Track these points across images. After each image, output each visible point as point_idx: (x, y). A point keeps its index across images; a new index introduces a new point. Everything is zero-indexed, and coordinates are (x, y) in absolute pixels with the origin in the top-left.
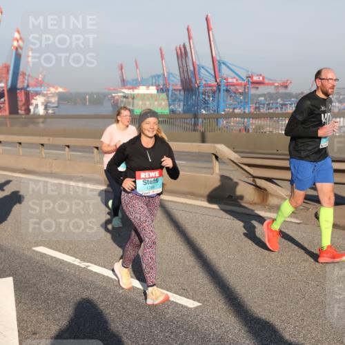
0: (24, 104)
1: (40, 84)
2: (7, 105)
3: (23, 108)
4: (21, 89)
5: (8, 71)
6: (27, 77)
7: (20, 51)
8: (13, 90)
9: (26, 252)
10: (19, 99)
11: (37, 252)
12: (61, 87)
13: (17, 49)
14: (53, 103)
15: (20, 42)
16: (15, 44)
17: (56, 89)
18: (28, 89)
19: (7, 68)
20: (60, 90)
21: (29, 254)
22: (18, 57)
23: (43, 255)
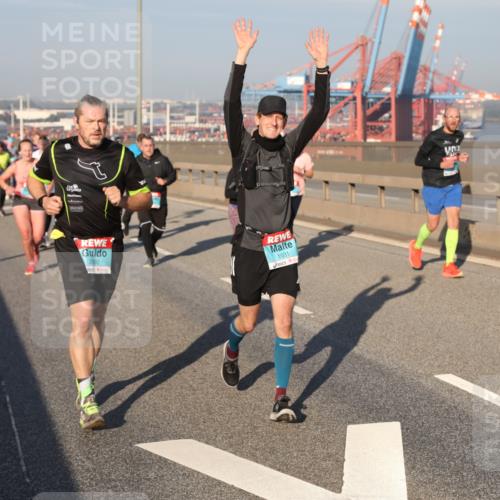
0: (423, 123)
1: (453, 86)
2: (393, 125)
3: (420, 131)
4: (419, 96)
5: (400, 65)
6: (431, 75)
7: (422, 28)
8: (405, 99)
9: (423, 381)
10: (415, 114)
11: (443, 383)
12: (490, 92)
13: (417, 26)
14: (475, 121)
15: (425, 14)
16: (416, 17)
17: (482, 95)
18: (432, 97)
19: (399, 59)
20: (489, 97)
21: (429, 385)
22: (419, 39)
23: (453, 389)
